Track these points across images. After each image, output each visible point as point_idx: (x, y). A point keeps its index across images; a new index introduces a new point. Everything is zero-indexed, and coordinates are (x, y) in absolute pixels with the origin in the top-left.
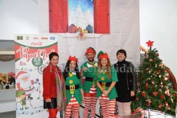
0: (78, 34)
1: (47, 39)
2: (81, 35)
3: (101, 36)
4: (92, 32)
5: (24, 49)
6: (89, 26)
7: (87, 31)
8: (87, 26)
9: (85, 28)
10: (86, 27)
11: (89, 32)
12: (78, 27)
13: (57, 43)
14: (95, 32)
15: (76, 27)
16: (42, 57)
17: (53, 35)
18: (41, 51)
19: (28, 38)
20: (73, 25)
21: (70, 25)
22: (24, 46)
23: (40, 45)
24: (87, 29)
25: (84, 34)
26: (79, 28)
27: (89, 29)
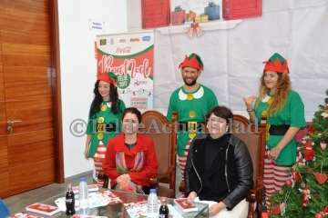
0: (188, 24)
1: (138, 40)
2: (195, 26)
3: (238, 25)
4: (218, 18)
5: (106, 59)
6: (211, 5)
7: (207, 17)
8: (207, 5)
9: (203, 12)
10: (206, 9)
11: (210, 19)
12: (187, 12)
13: (152, 47)
14: (226, 17)
15: (184, 11)
16: (129, 72)
17: (150, 32)
18: (129, 62)
19: (112, 42)
20: (178, 9)
21: (173, 9)
22: (108, 55)
23: (128, 51)
24: (206, 14)
25: (200, 25)
26: (191, 12)
27: (211, 14)
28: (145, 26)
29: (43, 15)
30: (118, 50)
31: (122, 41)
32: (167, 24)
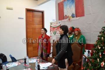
0: (68, 19)
2: (69, 19)
3: (79, 18)
6: (73, 14)
8: (72, 14)
9: (71, 16)
14: (76, 17)
16: (56, 31)
17: (60, 21)
18: (56, 28)
19: (53, 24)
20: (66, 15)
21: (65, 15)
22: (52, 27)
25: (71, 19)
26: (68, 16)
27: (73, 16)
28: (59, 20)
29: (41, 19)
30: (54, 26)
31: (55, 23)
32: (64, 19)
